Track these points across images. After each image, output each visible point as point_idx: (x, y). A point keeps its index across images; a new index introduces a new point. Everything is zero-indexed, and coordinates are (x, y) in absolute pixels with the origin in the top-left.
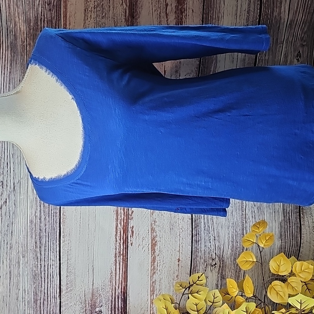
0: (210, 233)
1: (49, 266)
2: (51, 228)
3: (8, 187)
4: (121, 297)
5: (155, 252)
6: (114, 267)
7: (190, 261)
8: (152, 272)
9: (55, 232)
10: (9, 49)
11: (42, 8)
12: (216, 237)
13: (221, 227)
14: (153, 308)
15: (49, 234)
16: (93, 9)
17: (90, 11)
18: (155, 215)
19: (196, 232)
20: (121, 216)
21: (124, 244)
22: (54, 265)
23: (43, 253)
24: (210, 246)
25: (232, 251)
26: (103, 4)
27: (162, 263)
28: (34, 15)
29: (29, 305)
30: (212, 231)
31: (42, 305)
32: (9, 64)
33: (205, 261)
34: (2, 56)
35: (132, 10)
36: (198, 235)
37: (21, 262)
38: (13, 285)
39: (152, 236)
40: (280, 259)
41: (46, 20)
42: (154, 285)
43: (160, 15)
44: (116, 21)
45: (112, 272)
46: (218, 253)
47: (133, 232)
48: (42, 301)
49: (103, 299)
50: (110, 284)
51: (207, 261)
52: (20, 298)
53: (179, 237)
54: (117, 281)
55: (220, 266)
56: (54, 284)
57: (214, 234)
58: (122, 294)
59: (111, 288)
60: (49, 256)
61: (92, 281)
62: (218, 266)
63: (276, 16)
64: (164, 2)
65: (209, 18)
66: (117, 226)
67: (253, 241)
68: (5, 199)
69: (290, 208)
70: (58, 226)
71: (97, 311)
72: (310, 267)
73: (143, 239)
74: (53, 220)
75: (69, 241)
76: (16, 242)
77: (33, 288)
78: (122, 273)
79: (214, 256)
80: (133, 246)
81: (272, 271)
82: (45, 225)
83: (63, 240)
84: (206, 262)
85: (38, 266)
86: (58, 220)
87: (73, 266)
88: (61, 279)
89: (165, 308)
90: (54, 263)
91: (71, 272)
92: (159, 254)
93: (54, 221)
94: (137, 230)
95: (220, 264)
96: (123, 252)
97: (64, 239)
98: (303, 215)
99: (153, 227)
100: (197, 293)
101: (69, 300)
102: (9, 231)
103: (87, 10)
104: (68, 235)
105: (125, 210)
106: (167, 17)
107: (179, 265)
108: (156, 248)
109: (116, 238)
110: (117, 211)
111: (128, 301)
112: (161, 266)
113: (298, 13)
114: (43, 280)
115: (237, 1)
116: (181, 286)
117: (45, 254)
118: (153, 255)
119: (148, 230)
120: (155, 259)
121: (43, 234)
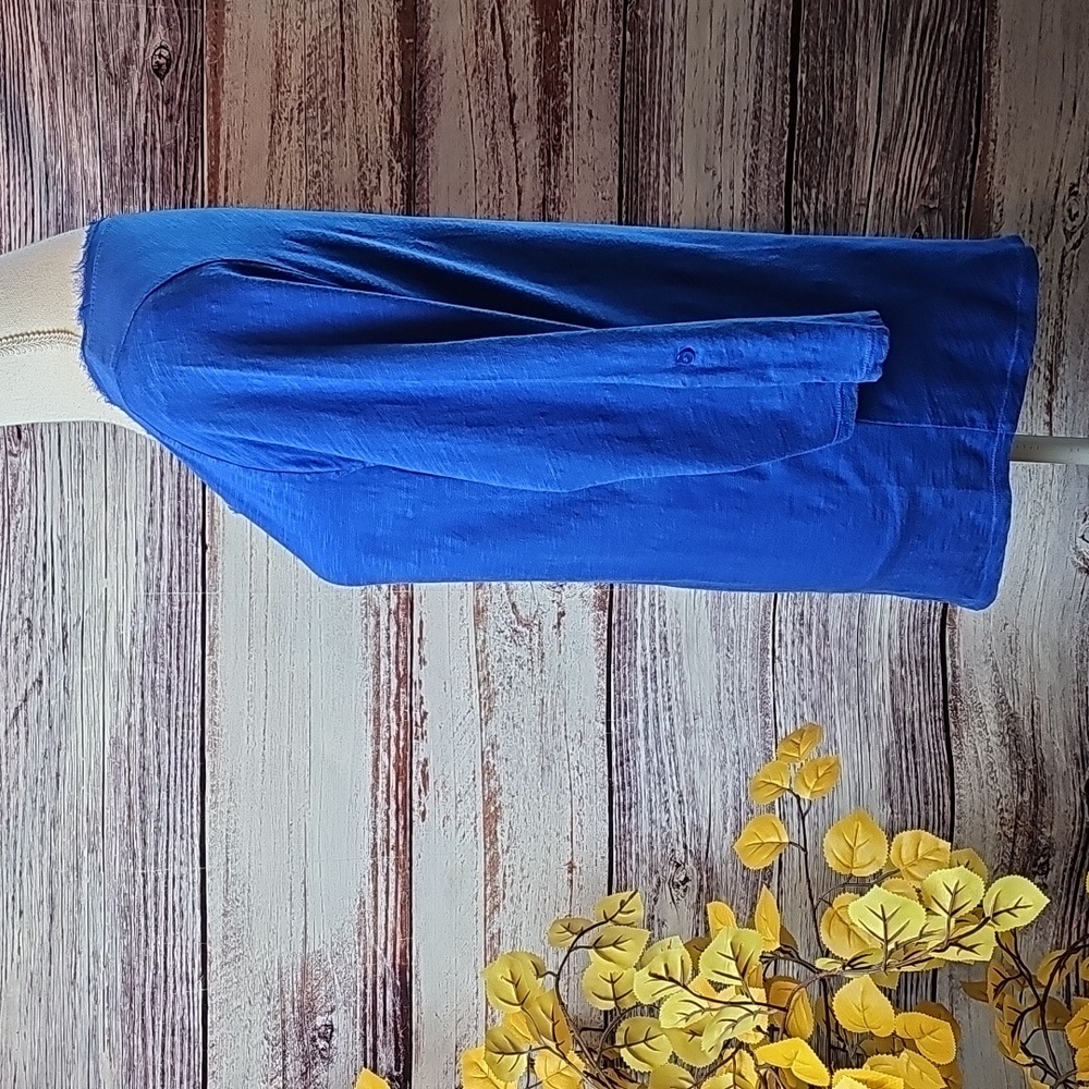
0: (664, 783)
1: (170, 881)
2: (176, 763)
3: (46, 639)
4: (395, 984)
5: (497, 839)
6: (371, 886)
7: (607, 870)
8: (488, 903)
9: (187, 774)
11: (147, 112)
12: (684, 793)
13: (701, 763)
14: (493, 1021)
15: (168, 782)
16: (296, 112)
17: (286, 119)
18: (493, 724)
19: (623, 778)
20: (389, 728)
21: (401, 815)
22: (184, 877)
23: (150, 840)
24: (668, 821)
26: (324, 99)
27: (518, 876)
28: (125, 132)
29: (108, 1002)
30: (671, 776)
31: (148, 1003)
33: (653, 870)
35: (408, 115)
36: (627, 788)
37: (85, 868)
38: (60, 938)
39: (486, 792)
40: (855, 827)
41: (158, 146)
42: (496, 945)
43: (493, 129)
44: (364, 146)
45: (364, 903)
46: (692, 845)
47: (425, 777)
48: (148, 990)
49: (338, 988)
50: (357, 939)
51: (659, 870)
52: (82, 980)
53: (568, 792)
54: (381, 932)
55: (701, 889)
56: (184, 938)
57: (678, 786)
58: (398, 971)
59: (362, 954)
60: (170, 850)
61: (302, 929)
62: (693, 886)
63: (840, 125)
64: (503, 89)
65: (641, 136)
66: (377, 759)
67: (779, 784)
68: (38, 674)
70: (197, 755)
71: (319, 1024)
72: (940, 847)
73: (459, 799)
74: (182, 738)
75: (231, 803)
76: (70, 806)
77: (120, 949)
78: (396, 907)
79: (680, 854)
80: (426, 821)
81: (832, 863)
82: (158, 754)
83: (214, 800)
84: (657, 872)
85: (137, 878)
86: (197, 738)
87: (242, 882)
88: (208, 922)
89: (510, 978)
90: (184, 870)
91: (238, 901)
92: (508, 847)
93: (185, 742)
94: (438, 771)
95: (701, 880)
96: (397, 841)
97: (216, 798)
98: (956, 727)
99: (488, 762)
100: (614, 945)
101: (233, 989)
102: (50, 772)
103: (277, 117)
104: (227, 786)
105: (399, 710)
106: (514, 134)
107: (571, 881)
108: (499, 827)
109: (375, 797)
110: (377, 713)
111: (414, 996)
112: (515, 885)
113: (906, 115)
114: (151, 922)
115: (722, 84)
116: (568, 929)
117: (157, 842)
118: (490, 849)
119: (474, 773)
120: (498, 862)
121: (151, 781)
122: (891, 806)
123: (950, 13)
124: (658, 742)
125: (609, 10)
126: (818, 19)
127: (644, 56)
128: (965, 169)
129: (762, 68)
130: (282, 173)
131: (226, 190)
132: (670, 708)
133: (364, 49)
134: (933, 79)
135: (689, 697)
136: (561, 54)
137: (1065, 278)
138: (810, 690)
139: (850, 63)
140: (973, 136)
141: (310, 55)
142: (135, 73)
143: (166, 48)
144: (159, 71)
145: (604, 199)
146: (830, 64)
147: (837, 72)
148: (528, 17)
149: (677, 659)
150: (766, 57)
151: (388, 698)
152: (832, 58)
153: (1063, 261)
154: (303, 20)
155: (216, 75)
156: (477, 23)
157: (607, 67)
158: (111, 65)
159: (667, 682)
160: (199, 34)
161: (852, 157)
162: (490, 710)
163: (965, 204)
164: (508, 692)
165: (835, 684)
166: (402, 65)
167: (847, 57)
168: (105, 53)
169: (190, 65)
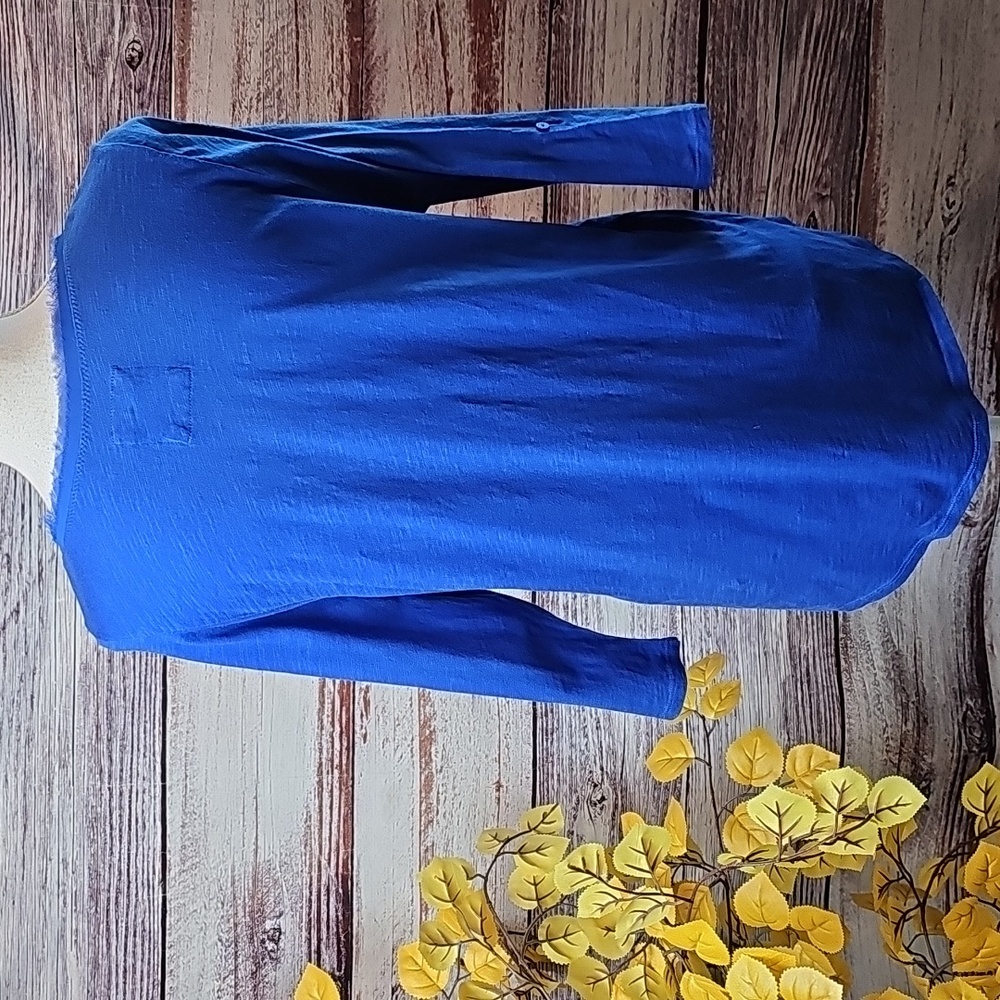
0: (583, 710)
1: (134, 795)
2: (140, 687)
3: (24, 572)
4: (337, 891)
5: (431, 760)
6: (317, 801)
7: (531, 788)
8: (423, 818)
9: (151, 697)
10: (34, 206)
11: (121, 99)
12: (601, 720)
15: (133, 704)
16: (254, 101)
17: (246, 108)
21: (344, 737)
22: (147, 791)
23: (116, 756)
24: (587, 745)
26: (280, 90)
27: (450, 794)
28: (101, 117)
29: (76, 905)
31: (112, 906)
32: (32, 244)
33: (572, 790)
34: (15, 221)
35: (356, 106)
36: (550, 715)
37: (56, 782)
38: (33, 846)
39: (422, 717)
40: (754, 742)
42: (430, 857)
45: (310, 817)
46: (609, 768)
47: (367, 703)
48: (113, 895)
49: (286, 895)
50: (303, 850)
51: (579, 789)
52: (52, 885)
53: (497, 718)
54: (326, 844)
55: (616, 806)
56: (146, 847)
58: (340, 880)
59: (308, 863)
60: (134, 766)
61: (253, 840)
62: (609, 805)
63: (742, 119)
64: (442, 84)
66: (323, 686)
68: (15, 605)
69: (811, 642)
70: (159, 681)
71: (268, 928)
72: (830, 759)
73: (397, 723)
74: (146, 664)
75: (190, 725)
76: (44, 726)
77: (88, 857)
78: (339, 821)
79: (597, 776)
80: (367, 742)
81: (733, 775)
82: (124, 678)
83: (174, 722)
84: (576, 791)
85: (103, 792)
87: (199, 797)
88: (168, 832)
89: (443, 878)
90: (146, 785)
91: (195, 814)
92: (442, 767)
93: (149, 668)
94: (378, 698)
95: (616, 799)
96: (341, 761)
97: (177, 720)
98: (846, 662)
100: (537, 851)
101: (190, 894)
102: (25, 694)
103: (238, 105)
104: (187, 708)
107: (499, 799)
108: (433, 749)
109: (321, 720)
111: (355, 902)
112: (447, 802)
113: (801, 113)
114: (116, 833)
115: (637, 82)
116: (495, 838)
117: (122, 760)
118: (424, 769)
119: (411, 698)
120: (432, 781)
121: (118, 703)
122: (788, 732)
123: (841, 20)
125: (537, 14)
126: (723, 26)
127: (567, 55)
128: (854, 161)
129: (673, 69)
133: (317, 47)
134: (825, 80)
136: (494, 53)
137: (943, 260)
138: (715, 628)
139: (752, 65)
140: (861, 132)
141: (268, 51)
142: (110, 63)
143: (138, 42)
144: (130, 62)
146: (734, 66)
147: (739, 73)
148: (464, 19)
149: (595, 599)
150: (677, 59)
152: (735, 60)
153: (941, 244)
154: (262, 20)
155: (183, 68)
156: (418, 24)
157: (534, 65)
158: (89, 57)
159: (587, 619)
160: (168, 31)
161: (753, 150)
163: (854, 192)
165: (738, 622)
166: (351, 61)
167: (749, 59)
168: (83, 46)
169: (160, 58)
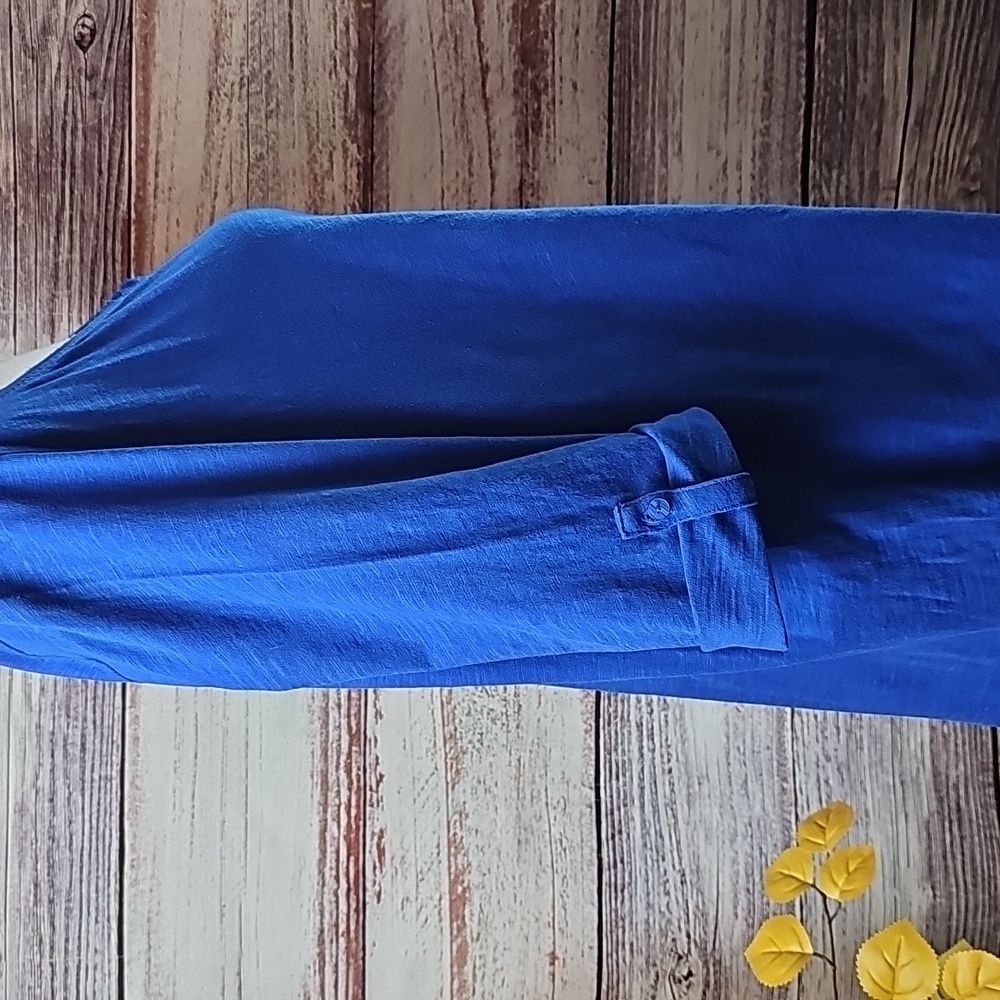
0: (663, 859)
1: (83, 971)
2: (91, 833)
5: (465, 924)
6: (318, 978)
7: (596, 961)
9: (104, 846)
11: (67, 87)
12: (687, 872)
13: (707, 837)
15: (82, 855)
16: (236, 88)
17: (225, 95)
18: (461, 789)
19: (615, 854)
20: (339, 792)
21: (353, 896)
22: (99, 967)
23: (60, 923)
24: (668, 905)
25: (748, 926)
26: (269, 73)
27: (490, 968)
28: (43, 111)
30: (672, 852)
33: (650, 963)
35: (366, 89)
36: (619, 865)
39: (453, 869)
40: (897, 942)
41: (80, 126)
43: (462, 104)
44: (314, 125)
45: (309, 998)
46: (697, 935)
47: (381, 852)
51: (658, 962)
53: (550, 870)
55: (707, 985)
57: (680, 864)
60: (83, 935)
62: (698, 982)
63: (865, 96)
64: (475, 59)
65: (633, 110)
66: (325, 830)
67: (801, 878)
69: (961, 767)
70: (115, 825)
73: (420, 877)
74: (99, 804)
75: (154, 881)
79: (682, 945)
80: (382, 902)
81: (867, 987)
82: (70, 822)
83: (133, 877)
84: (655, 965)
85: (43, 969)
86: (116, 804)
87: (166, 974)
90: (98, 959)
91: (161, 995)
92: (479, 934)
93: (102, 808)
94: (396, 844)
95: (708, 973)
96: (348, 926)
97: (137, 875)
99: (455, 834)
103: (215, 92)
104: (149, 861)
105: (351, 771)
106: (487, 109)
107: (554, 976)
108: (467, 911)
109: (321, 873)
110: (325, 775)
112: (486, 979)
113: (943, 85)
115: (728, 50)
117: (67, 926)
118: (457, 937)
119: (438, 846)
120: (467, 952)
121: (62, 855)
122: (933, 888)
124: (656, 810)
127: (637, 20)
129: (773, 33)
130: (221, 156)
131: (156, 175)
132: (670, 771)
133: (315, 16)
135: (692, 756)
136: (541, 18)
138: (836, 750)
139: (876, 26)
141: (253, 23)
142: (54, 44)
143: (89, 17)
144: (81, 43)
145: (591, 183)
146: (853, 27)
147: (860, 36)
149: (677, 713)
150: (779, 20)
151: (339, 757)
152: (854, 20)
155: (146, 47)
157: (594, 33)
158: (28, 36)
159: (667, 739)
160: (127, 2)
161: (879, 133)
162: (458, 772)
164: (478, 751)
165: (865, 743)
166: (358, 33)
167: (873, 19)
168: (21, 23)
169: (117, 35)
